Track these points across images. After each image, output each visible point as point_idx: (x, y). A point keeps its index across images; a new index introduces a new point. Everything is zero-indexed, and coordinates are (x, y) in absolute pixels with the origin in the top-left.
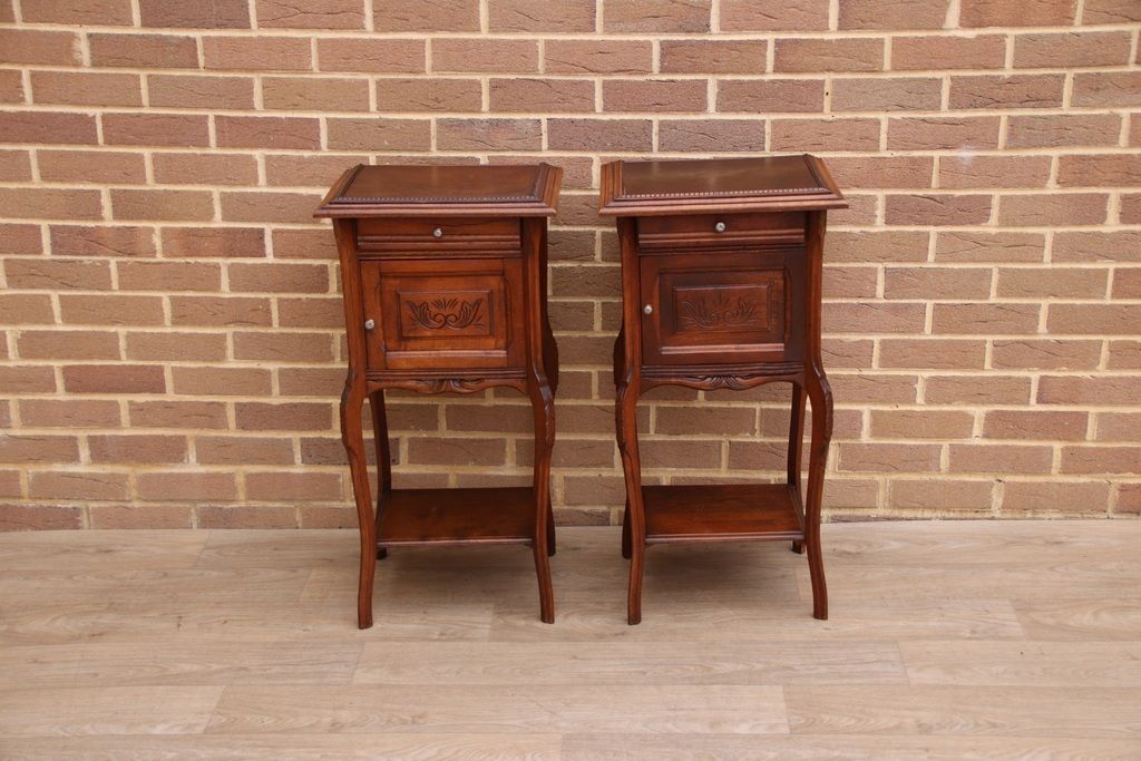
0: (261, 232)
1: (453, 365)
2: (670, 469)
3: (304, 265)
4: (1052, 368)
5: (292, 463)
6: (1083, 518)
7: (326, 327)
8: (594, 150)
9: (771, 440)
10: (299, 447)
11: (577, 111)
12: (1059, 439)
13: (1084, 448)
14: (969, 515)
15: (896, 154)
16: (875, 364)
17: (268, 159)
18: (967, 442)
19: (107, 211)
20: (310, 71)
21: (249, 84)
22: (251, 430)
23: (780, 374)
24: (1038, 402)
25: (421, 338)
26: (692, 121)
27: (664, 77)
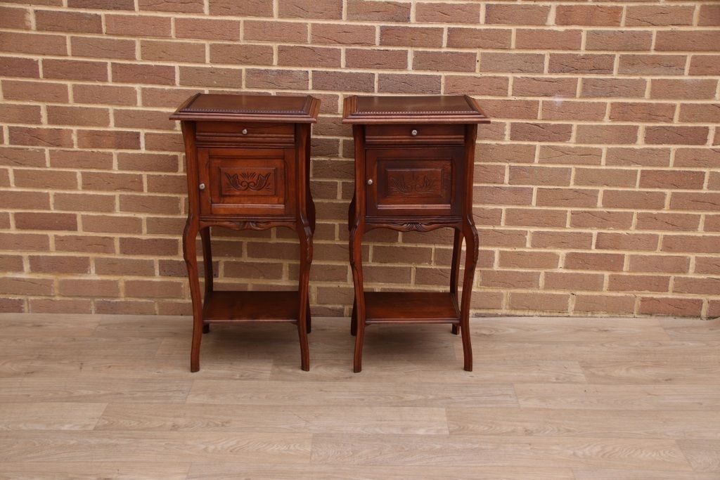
0: (138, 134)
1: (251, 213)
2: (381, 283)
3: (164, 155)
4: (604, 228)
5: (153, 275)
6: (620, 317)
7: (176, 193)
8: (340, 90)
9: (441, 267)
10: (158, 266)
11: (330, 67)
12: (608, 270)
13: (621, 276)
14: (555, 314)
15: (518, 98)
16: (502, 223)
17: (143, 90)
18: (555, 271)
19: (44, 119)
20: (170, 37)
21: (133, 43)
22: (129, 254)
23: (447, 223)
24: (596, 248)
25: (234, 196)
26: (398, 75)
27: (382, 48)
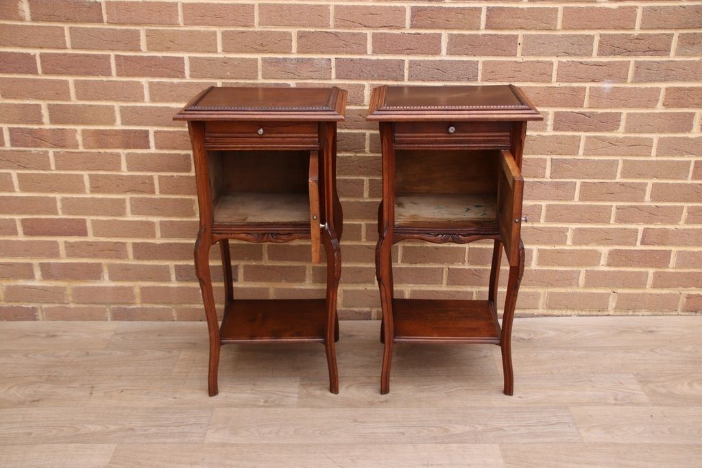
0: (147, 132)
2: (410, 285)
3: (175, 154)
4: (651, 223)
5: (169, 280)
6: (663, 315)
7: (189, 194)
8: (366, 79)
9: (476, 267)
10: (174, 271)
11: (355, 53)
12: (653, 267)
13: (667, 272)
14: (594, 313)
15: (562, 85)
16: (542, 220)
17: (151, 84)
18: (596, 268)
19: (46, 118)
20: (178, 25)
21: (137, 33)
22: (143, 259)
23: (487, 234)
24: (641, 244)
26: (431, 61)
27: (413, 31)
